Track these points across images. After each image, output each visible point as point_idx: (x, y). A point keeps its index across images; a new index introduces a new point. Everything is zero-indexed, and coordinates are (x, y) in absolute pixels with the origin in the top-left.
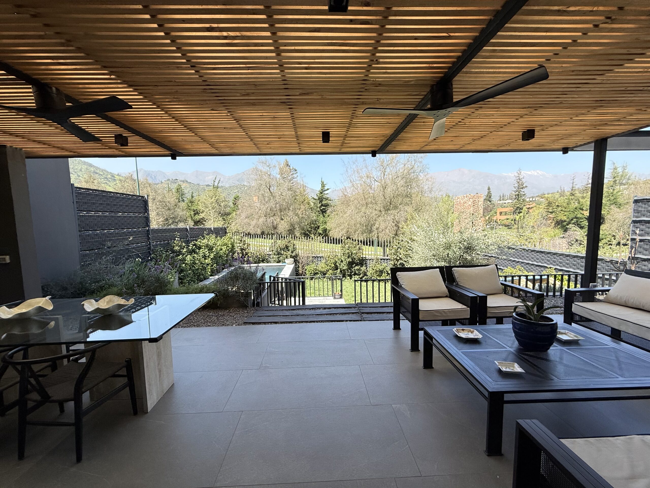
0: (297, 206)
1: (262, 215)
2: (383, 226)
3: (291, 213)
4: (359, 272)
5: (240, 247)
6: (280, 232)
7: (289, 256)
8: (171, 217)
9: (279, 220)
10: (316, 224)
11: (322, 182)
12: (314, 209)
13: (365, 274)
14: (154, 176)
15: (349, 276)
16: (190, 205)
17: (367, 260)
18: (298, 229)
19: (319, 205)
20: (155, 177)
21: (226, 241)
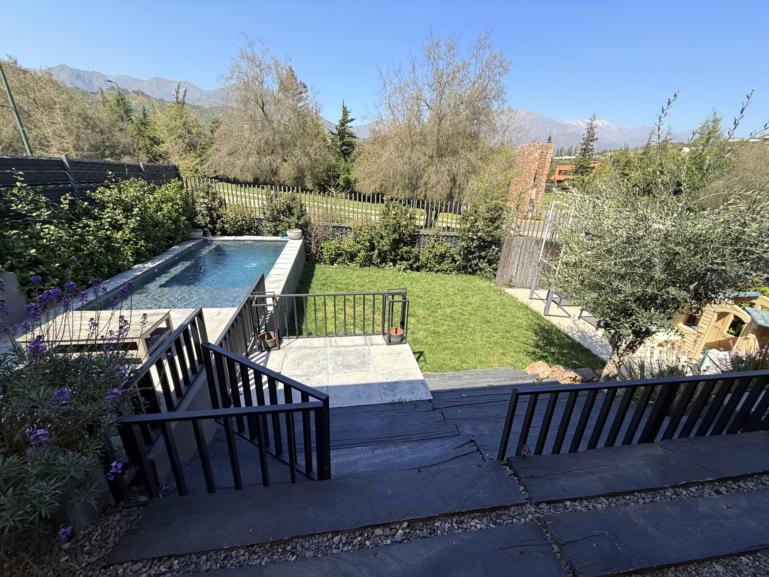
0: (308, 141)
1: (252, 151)
2: (434, 179)
3: (297, 152)
4: (408, 256)
5: (205, 204)
6: (282, 180)
7: (293, 224)
8: (107, 144)
9: (279, 161)
10: (335, 172)
11: (343, 107)
12: (332, 149)
13: (417, 259)
14: (88, 79)
15: (391, 260)
16: (142, 128)
17: (421, 235)
18: (309, 177)
19: (339, 143)
20: (90, 81)
21: (171, 193)
